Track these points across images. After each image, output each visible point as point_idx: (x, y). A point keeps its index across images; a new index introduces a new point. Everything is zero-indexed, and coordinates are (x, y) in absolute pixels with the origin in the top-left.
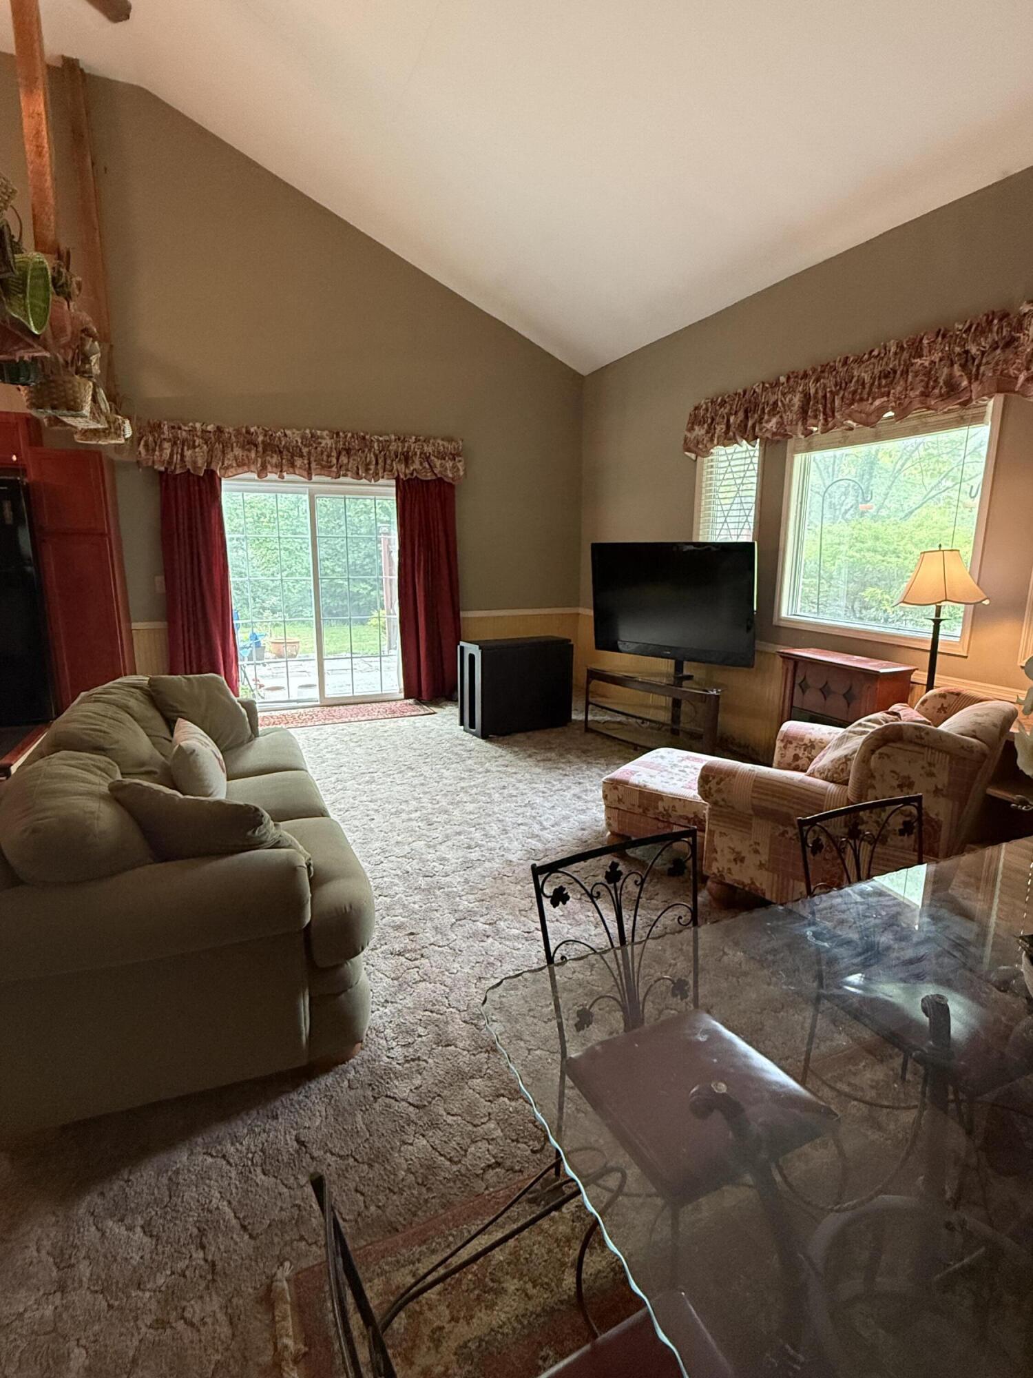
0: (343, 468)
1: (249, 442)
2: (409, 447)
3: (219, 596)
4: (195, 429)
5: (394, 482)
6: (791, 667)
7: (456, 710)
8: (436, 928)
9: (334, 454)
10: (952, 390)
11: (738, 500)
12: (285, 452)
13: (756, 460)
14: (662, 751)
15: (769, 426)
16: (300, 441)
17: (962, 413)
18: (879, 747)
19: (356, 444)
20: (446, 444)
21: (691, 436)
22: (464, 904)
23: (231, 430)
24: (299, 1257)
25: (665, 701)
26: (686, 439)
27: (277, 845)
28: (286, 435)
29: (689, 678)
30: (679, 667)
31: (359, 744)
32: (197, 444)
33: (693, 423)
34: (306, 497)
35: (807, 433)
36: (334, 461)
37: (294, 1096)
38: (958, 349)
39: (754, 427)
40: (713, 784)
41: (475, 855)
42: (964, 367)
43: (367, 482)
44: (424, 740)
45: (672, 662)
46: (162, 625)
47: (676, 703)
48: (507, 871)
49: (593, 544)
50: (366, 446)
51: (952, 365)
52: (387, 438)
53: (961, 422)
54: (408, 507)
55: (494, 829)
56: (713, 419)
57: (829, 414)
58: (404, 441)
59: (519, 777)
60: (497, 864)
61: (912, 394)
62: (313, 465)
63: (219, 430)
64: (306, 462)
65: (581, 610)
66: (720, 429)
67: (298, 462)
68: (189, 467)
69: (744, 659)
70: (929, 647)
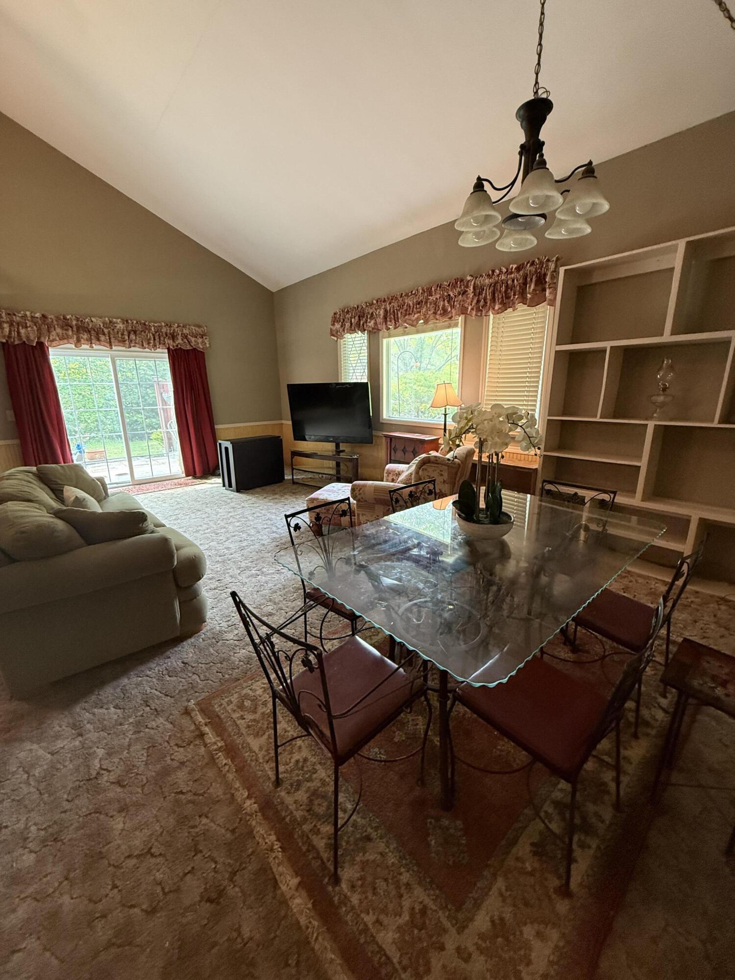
0: (133, 342)
1: (66, 324)
2: (174, 330)
3: (55, 422)
4: (26, 315)
5: (166, 351)
6: (389, 441)
7: (220, 480)
8: (231, 576)
9: (126, 333)
10: (445, 312)
11: (359, 361)
12: (93, 332)
13: (366, 341)
14: (333, 484)
15: (370, 324)
16: (102, 325)
17: (450, 322)
18: (422, 466)
19: (140, 328)
20: (197, 329)
21: (334, 328)
22: (243, 565)
23: (52, 317)
24: (197, 698)
25: (332, 464)
26: (331, 329)
27: (153, 532)
28: (92, 321)
29: (343, 451)
30: (337, 446)
31: (164, 501)
32: (28, 325)
33: (334, 322)
34: (109, 359)
35: (388, 329)
36: (127, 337)
37: (176, 649)
38: (446, 294)
39: (363, 325)
40: (357, 491)
41: (245, 544)
42: (449, 302)
43: (149, 350)
44: (203, 496)
45: (334, 444)
46: (17, 442)
47: (338, 465)
48: (263, 548)
49: (288, 385)
50: (146, 329)
51: (444, 301)
52: (159, 324)
53: (449, 327)
54: (177, 364)
55: (253, 532)
56: (344, 320)
57: (396, 320)
58: (170, 327)
59: (261, 508)
60: (257, 546)
61: (429, 313)
62: (113, 340)
63: (44, 317)
64: (107, 338)
65: (284, 422)
66: (348, 325)
67: (102, 338)
68: (25, 340)
69: (368, 440)
70: (443, 427)
